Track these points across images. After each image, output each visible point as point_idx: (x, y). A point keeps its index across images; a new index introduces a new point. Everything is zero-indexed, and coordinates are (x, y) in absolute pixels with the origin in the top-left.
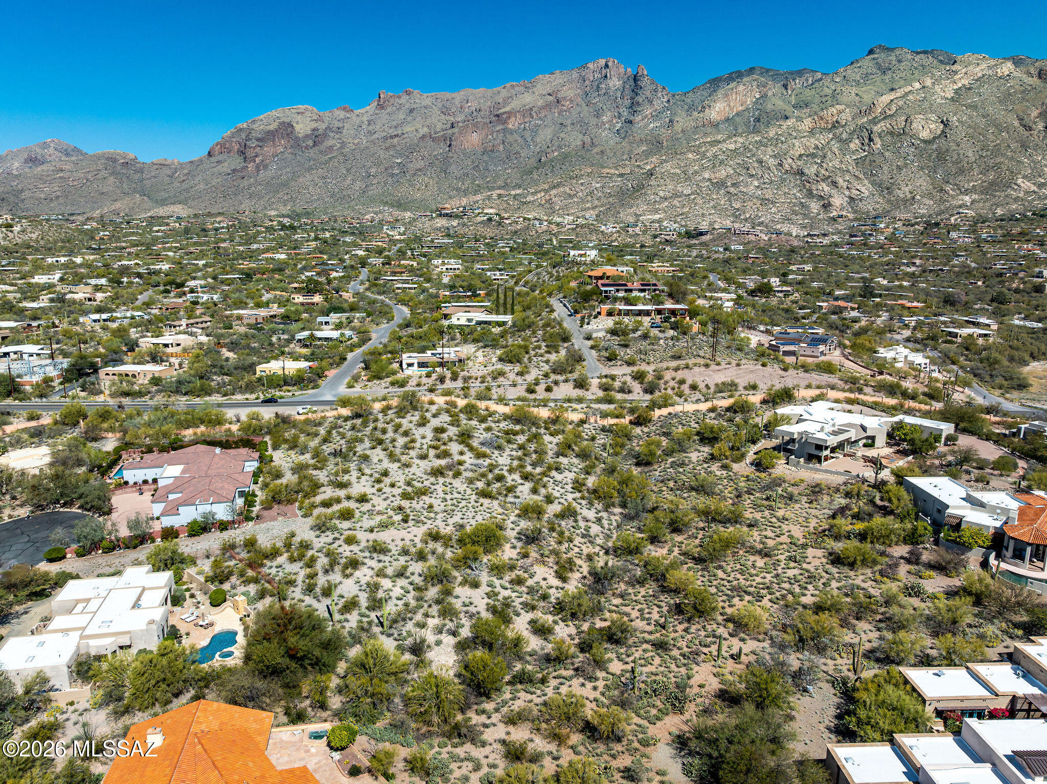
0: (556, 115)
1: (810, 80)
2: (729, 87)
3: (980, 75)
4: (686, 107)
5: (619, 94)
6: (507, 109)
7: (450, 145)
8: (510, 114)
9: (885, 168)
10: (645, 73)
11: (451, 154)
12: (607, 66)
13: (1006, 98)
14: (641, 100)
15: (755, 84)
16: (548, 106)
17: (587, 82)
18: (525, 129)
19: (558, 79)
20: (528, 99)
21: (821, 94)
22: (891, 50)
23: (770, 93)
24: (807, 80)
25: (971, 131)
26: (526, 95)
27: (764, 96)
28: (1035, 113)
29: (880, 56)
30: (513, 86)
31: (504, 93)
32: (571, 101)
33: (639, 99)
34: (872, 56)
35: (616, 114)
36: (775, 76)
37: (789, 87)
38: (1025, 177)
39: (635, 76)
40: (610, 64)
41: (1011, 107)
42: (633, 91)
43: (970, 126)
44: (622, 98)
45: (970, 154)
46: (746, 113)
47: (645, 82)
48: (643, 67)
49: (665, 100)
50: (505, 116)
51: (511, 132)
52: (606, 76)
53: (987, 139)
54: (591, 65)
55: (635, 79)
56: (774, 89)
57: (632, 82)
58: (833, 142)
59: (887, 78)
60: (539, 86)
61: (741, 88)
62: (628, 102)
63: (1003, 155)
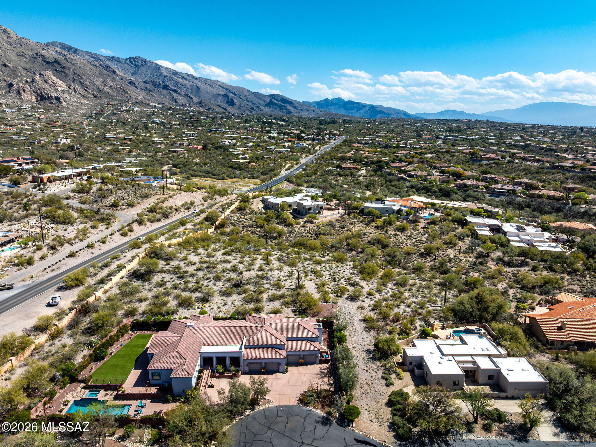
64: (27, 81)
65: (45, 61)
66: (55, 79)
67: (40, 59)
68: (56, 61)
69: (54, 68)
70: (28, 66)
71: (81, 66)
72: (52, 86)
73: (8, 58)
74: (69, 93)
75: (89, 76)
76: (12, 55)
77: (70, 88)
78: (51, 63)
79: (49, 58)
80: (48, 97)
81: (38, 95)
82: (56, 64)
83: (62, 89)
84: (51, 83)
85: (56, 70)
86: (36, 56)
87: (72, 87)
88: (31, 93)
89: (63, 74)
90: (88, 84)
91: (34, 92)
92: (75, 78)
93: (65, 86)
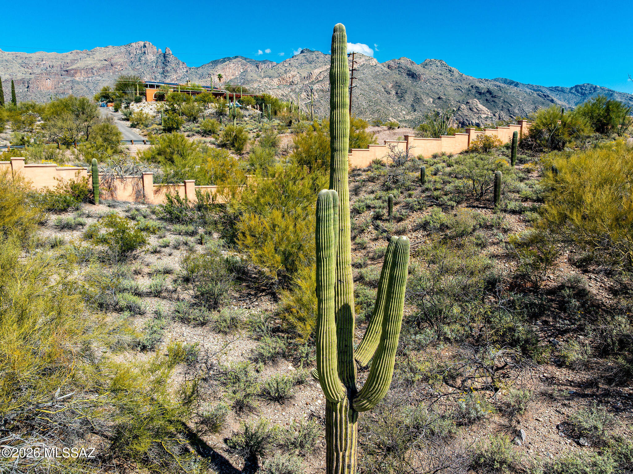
0: (111, 74)
1: (270, 65)
2: (225, 64)
3: (362, 63)
4: (198, 76)
5: (154, 65)
6: (74, 67)
7: (28, 87)
8: (76, 71)
9: (322, 109)
10: (171, 53)
11: (29, 93)
12: (145, 46)
13: (375, 77)
14: (169, 69)
15: (240, 63)
16: (105, 68)
17: (132, 55)
18: (88, 82)
19: (110, 51)
20: (89, 62)
21: (278, 72)
22: (313, 52)
23: (249, 70)
24: (269, 66)
25: (362, 92)
26: (88, 59)
27: (246, 71)
28: (390, 86)
29: (308, 55)
30: (77, 53)
31: (71, 57)
32: (121, 65)
33: (168, 69)
34: (303, 54)
35: (153, 77)
36: (251, 62)
37: (259, 67)
38: (392, 117)
39: (164, 54)
40: (147, 45)
41: (379, 82)
42: (163, 63)
43: (361, 90)
44: (157, 67)
45: (364, 104)
46: (236, 80)
47: (171, 58)
48: (169, 49)
49: (185, 70)
50: (72, 72)
51: (78, 83)
52: (145, 53)
53: (371, 97)
54: (134, 44)
55: (165, 56)
56: (251, 68)
57: (162, 58)
58: (291, 94)
59: (313, 65)
60: (97, 54)
61: (232, 65)
62: (161, 70)
63: (380, 105)
64: (454, 110)
65: (478, 92)
66: (481, 106)
67: (474, 91)
68: (489, 92)
69: (485, 98)
70: (461, 99)
71: (514, 94)
72: (476, 113)
73: (446, 93)
74: (492, 120)
75: (521, 103)
76: (450, 91)
77: (494, 115)
78: (484, 93)
79: (482, 88)
80: (469, 124)
81: (460, 123)
82: (488, 95)
83: (485, 116)
84: (475, 110)
85: (487, 100)
86: (471, 88)
87: (497, 115)
88: (454, 121)
89: (492, 103)
90: (517, 111)
91: (457, 120)
92: (504, 106)
93: (489, 113)
